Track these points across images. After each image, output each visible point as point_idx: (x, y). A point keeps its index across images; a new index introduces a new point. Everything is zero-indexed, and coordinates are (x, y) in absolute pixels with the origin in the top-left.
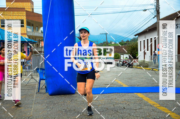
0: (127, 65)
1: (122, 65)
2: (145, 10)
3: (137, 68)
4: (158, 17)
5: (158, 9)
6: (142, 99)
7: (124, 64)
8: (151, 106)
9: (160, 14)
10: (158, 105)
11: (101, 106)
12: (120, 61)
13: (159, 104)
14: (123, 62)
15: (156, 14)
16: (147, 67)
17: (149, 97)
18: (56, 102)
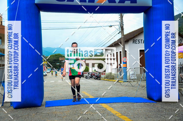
0: (95, 77)
1: (91, 78)
2: (111, 26)
3: (104, 80)
4: (123, 33)
5: (122, 25)
6: (106, 109)
7: (92, 76)
8: (114, 115)
9: (124, 30)
10: (120, 115)
11: (65, 117)
12: (88, 74)
13: (121, 113)
14: (92, 74)
15: (120, 30)
16: (113, 79)
17: (112, 107)
18: (20, 115)
